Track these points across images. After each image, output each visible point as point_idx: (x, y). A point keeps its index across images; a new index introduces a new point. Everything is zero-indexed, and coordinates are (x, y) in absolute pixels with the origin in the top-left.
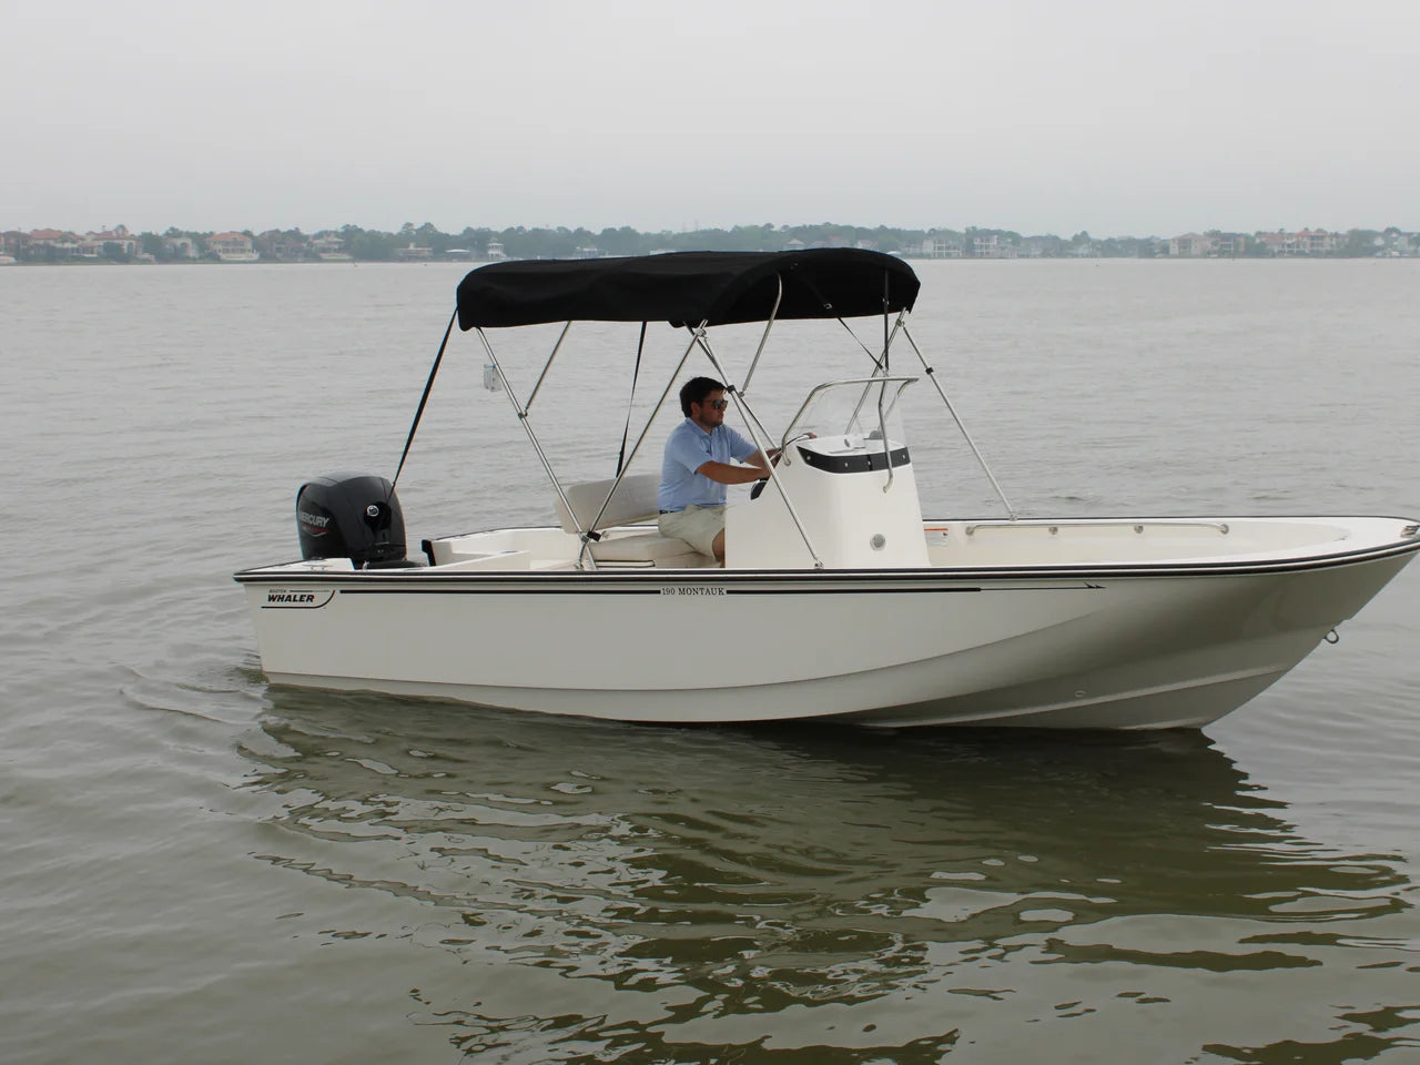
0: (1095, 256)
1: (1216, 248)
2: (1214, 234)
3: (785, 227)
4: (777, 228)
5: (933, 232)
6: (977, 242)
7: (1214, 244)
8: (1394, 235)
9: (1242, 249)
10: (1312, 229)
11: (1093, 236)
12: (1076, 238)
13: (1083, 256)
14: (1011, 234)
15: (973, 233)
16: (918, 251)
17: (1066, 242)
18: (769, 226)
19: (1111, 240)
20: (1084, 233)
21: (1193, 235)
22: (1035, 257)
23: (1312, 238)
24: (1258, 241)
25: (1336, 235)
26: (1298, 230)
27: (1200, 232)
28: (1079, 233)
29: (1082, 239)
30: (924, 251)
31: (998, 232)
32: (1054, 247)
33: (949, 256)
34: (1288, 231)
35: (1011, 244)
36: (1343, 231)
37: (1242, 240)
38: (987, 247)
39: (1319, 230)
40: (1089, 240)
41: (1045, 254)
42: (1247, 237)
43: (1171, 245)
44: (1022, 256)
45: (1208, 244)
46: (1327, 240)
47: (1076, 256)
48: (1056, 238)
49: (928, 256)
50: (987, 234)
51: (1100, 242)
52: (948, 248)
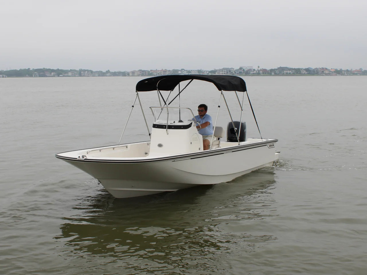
0: (111, 76)
2: (140, 70)
3: (33, 69)
4: (31, 69)
5: (71, 70)
6: (82, 73)
7: (140, 73)
8: (183, 71)
9: (147, 74)
10: (164, 69)
11: (111, 71)
13: (109, 76)
14: (91, 71)
15: (81, 71)
16: (67, 75)
17: (104, 73)
18: (29, 69)
19: (115, 72)
20: (109, 70)
21: (135, 71)
22: (96, 76)
23: (164, 71)
24: (151, 72)
25: (169, 71)
27: (137, 70)
28: (107, 70)
29: (108, 72)
30: (69, 75)
31: (88, 70)
32: (101, 74)
33: (75, 76)
34: (158, 70)
35: (91, 73)
36: (171, 70)
37: (147, 72)
38: (85, 74)
41: (99, 76)
42: (148, 71)
43: (130, 73)
44: (93, 76)
45: (139, 73)
46: (167, 72)
47: (107, 76)
48: (102, 72)
49: (70, 76)
50: (85, 71)
51: (112, 72)
52: (75, 74)
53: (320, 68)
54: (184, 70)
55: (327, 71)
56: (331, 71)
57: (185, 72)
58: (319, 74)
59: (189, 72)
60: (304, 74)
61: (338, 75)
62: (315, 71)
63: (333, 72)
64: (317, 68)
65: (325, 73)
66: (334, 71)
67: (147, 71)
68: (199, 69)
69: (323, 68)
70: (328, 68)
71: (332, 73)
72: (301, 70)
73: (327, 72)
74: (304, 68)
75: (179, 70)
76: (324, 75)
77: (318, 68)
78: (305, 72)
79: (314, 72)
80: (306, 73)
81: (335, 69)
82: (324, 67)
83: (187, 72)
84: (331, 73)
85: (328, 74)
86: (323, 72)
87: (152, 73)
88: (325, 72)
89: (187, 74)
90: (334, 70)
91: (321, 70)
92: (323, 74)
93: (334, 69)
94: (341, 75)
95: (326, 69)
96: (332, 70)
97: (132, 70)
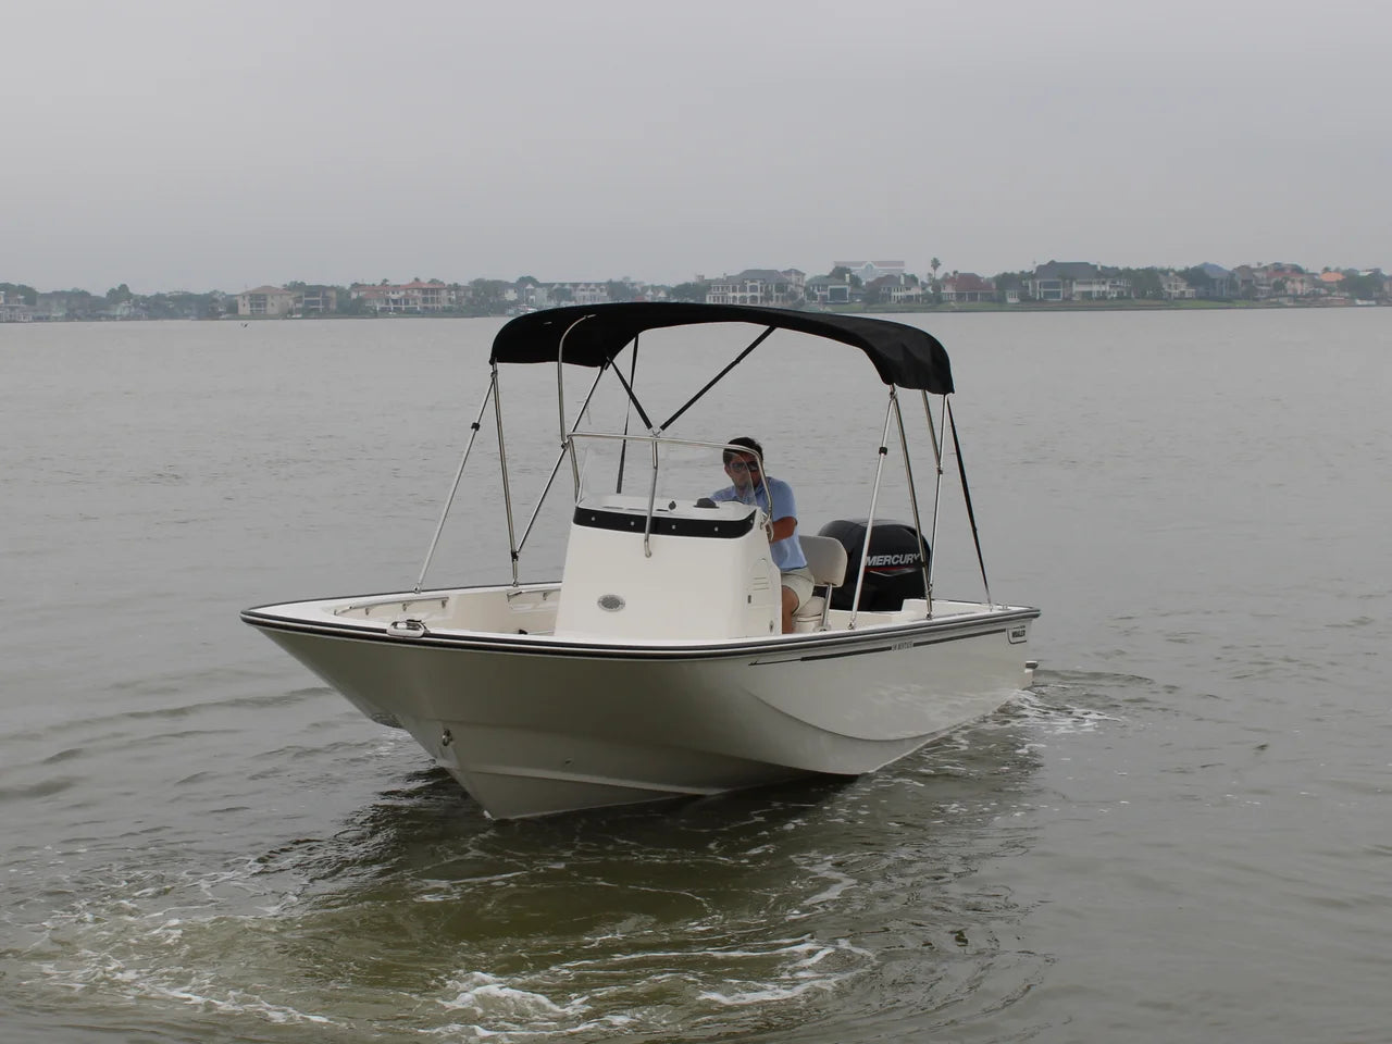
0: (138, 318)
1: (300, 306)
2: (296, 287)
7: (298, 300)
8: (530, 287)
9: (333, 306)
10: (425, 280)
11: (135, 290)
12: (112, 292)
13: (123, 318)
17: (98, 300)
19: (159, 297)
20: (124, 288)
21: (269, 288)
22: (56, 319)
23: (425, 291)
24: (354, 296)
25: (456, 287)
26: (404, 279)
27: (278, 284)
28: (116, 287)
29: (120, 294)
32: (82, 307)
34: (393, 282)
35: (25, 303)
36: (463, 282)
37: (333, 294)
39: (433, 281)
40: (130, 296)
41: (70, 317)
42: (339, 291)
43: (240, 302)
44: (39, 319)
45: (289, 300)
46: (444, 294)
47: (114, 318)
48: (84, 294)
51: (144, 299)
53: (1266, 268)
54: (531, 280)
55: (1302, 282)
56: (1321, 284)
57: (542, 293)
58: (1257, 300)
59: (561, 291)
60: (1182, 297)
61: (1358, 302)
62: (1240, 283)
63: (1335, 285)
64: (1245, 269)
65: (1290, 292)
66: (1338, 282)
67: (332, 288)
68: (617, 278)
69: (1278, 268)
70: (1304, 268)
71: (1330, 290)
72: (1162, 278)
73: (1300, 288)
74: (1177, 269)
75: (507, 285)
76: (1284, 300)
77: (1254, 266)
78: (1183, 287)
79: (1233, 285)
80: (1190, 292)
81: (1343, 268)
82: (1287, 260)
83: (550, 297)
84: (1323, 291)
85: (1307, 296)
86: (1279, 286)
87: (360, 300)
88: (1289, 285)
89: (551, 305)
90: (1340, 277)
91: (1268, 278)
92: (1281, 300)
93: (1337, 271)
94: (1378, 305)
95: (1297, 270)
96: (1326, 278)
97: (252, 286)
